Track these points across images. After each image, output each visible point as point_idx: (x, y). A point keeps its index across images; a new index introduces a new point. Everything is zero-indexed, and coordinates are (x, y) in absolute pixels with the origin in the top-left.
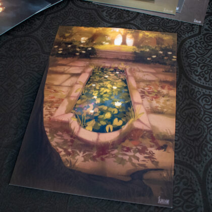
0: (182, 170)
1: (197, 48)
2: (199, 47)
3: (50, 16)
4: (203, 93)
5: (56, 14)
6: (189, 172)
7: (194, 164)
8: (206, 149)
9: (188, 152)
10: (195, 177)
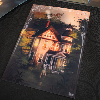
0: (85, 85)
1: (95, 22)
2: (96, 21)
3: (23, 6)
4: (97, 45)
5: (26, 5)
6: (89, 87)
7: (91, 82)
8: (97, 75)
9: (88, 76)
10: (92, 89)
